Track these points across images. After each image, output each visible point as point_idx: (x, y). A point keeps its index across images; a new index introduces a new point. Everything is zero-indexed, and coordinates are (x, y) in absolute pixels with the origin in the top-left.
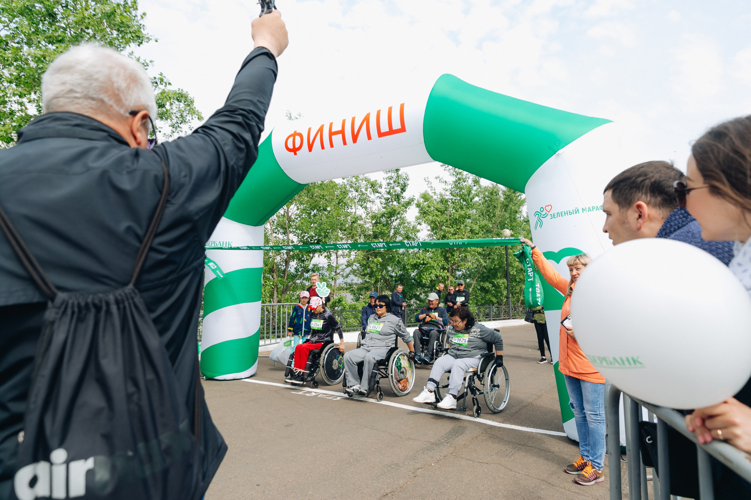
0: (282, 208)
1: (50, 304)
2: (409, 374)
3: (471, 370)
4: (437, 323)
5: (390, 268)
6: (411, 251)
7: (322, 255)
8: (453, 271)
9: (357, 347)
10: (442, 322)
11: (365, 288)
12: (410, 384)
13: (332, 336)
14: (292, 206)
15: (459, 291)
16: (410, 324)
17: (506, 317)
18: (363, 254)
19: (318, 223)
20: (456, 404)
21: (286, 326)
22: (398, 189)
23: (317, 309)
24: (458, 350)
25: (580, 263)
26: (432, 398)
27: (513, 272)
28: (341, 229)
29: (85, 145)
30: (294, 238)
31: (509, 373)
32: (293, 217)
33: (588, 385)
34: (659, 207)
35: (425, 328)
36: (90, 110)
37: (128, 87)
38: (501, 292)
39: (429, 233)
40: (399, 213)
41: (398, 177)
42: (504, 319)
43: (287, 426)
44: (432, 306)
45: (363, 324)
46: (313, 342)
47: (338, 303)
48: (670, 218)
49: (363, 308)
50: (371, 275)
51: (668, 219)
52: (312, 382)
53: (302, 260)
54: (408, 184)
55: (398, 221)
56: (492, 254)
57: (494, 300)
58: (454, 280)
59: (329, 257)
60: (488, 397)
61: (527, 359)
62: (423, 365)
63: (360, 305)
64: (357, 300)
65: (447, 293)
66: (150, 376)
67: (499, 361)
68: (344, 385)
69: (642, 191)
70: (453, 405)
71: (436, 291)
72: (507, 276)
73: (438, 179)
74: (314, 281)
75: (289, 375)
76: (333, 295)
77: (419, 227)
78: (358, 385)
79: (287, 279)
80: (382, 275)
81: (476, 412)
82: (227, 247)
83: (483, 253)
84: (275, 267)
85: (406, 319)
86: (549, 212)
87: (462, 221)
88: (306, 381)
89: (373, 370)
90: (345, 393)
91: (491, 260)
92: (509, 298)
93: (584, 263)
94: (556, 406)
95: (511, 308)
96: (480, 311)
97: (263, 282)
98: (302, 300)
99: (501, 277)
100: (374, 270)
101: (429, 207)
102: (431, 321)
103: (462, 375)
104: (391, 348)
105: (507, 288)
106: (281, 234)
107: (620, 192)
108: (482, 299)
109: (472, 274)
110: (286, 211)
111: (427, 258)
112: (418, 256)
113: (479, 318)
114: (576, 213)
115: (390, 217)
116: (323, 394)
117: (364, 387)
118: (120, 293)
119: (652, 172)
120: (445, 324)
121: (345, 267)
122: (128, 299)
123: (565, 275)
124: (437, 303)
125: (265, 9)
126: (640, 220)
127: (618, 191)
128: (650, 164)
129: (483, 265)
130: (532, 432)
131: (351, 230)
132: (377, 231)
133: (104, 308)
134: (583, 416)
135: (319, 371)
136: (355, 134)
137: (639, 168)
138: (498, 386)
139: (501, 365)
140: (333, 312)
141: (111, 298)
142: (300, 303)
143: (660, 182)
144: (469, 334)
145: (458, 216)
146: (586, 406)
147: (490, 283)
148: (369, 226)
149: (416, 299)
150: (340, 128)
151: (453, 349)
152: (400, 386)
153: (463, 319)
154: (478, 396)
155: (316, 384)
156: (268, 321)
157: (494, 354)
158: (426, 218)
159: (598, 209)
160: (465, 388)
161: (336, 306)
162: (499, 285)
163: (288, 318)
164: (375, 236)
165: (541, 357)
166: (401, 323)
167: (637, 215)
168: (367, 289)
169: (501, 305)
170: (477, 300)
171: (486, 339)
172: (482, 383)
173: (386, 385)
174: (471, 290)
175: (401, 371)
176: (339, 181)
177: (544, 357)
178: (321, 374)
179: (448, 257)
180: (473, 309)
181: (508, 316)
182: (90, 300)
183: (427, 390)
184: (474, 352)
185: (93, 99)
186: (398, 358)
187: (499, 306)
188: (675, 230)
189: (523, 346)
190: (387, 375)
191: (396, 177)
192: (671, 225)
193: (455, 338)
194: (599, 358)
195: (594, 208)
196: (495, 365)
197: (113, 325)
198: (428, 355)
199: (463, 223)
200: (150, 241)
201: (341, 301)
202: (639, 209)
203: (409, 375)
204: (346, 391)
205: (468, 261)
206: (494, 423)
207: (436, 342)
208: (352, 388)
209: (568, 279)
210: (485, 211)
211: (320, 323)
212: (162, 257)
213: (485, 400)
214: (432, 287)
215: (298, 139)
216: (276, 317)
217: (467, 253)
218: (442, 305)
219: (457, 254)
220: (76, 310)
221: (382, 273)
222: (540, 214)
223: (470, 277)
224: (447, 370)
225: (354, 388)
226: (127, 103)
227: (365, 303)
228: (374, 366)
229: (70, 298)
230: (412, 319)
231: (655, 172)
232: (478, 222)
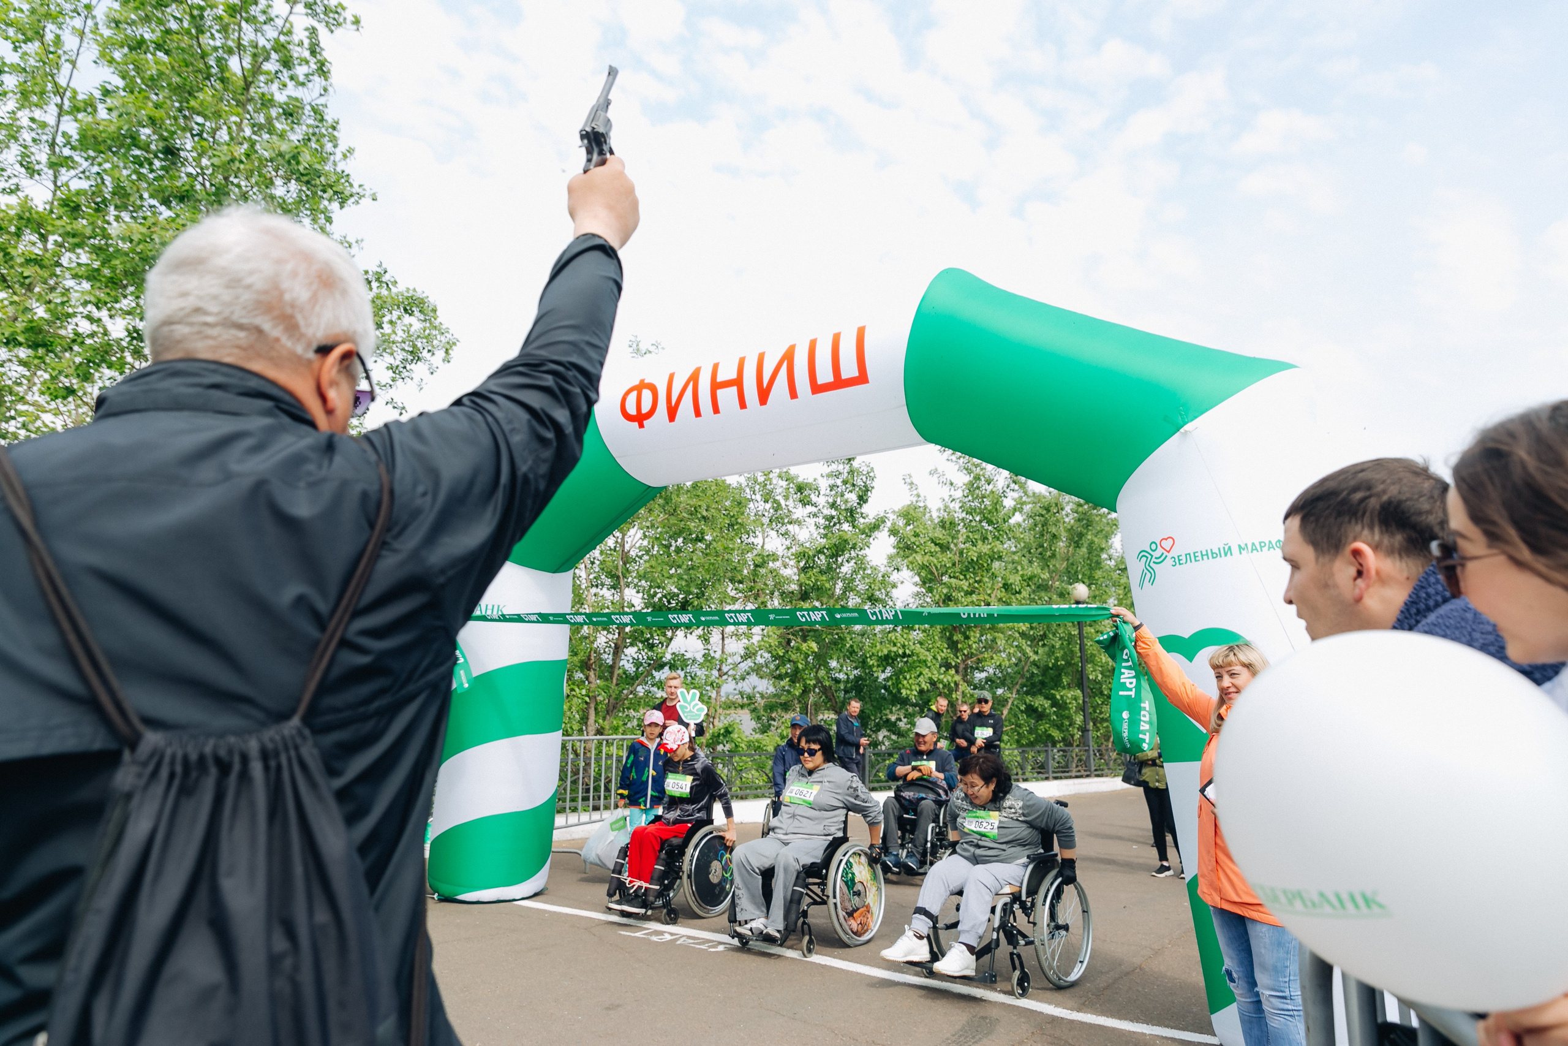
0: (611, 536)
1: (127, 755)
2: (872, 895)
3: (1007, 890)
4: (935, 783)
5: (833, 664)
6: (878, 628)
7: (691, 633)
8: (966, 672)
9: (763, 834)
10: (944, 782)
11: (781, 704)
12: (875, 917)
13: (709, 809)
14: (632, 532)
15: (980, 714)
16: (876, 785)
17: (1083, 773)
18: (778, 632)
19: (685, 567)
20: (974, 965)
21: (613, 786)
22: (852, 497)
23: (678, 752)
24: (978, 846)
25: (1238, 663)
26: (922, 952)
27: (1093, 674)
28: (732, 580)
29: (223, 426)
30: (634, 598)
31: (1089, 898)
32: (633, 553)
33: (1263, 930)
34: (1400, 555)
35: (908, 794)
36: (236, 351)
37: (314, 299)
38: (1069, 718)
39: (917, 589)
40: (854, 547)
41: (851, 472)
42: (1077, 777)
43: (608, 1009)
44: (923, 748)
45: (776, 784)
46: (669, 822)
47: (725, 736)
48: (1426, 579)
49: (777, 748)
50: (795, 677)
51: (1420, 581)
52: (665, 911)
53: (649, 644)
54: (873, 488)
55: (852, 563)
56: (1051, 636)
57: (1056, 734)
58: (969, 690)
59: (706, 640)
60: (1045, 953)
61: (1129, 867)
62: (904, 877)
63: (771, 741)
64: (765, 730)
65: (955, 718)
66: (322, 916)
67: (1068, 873)
68: (733, 919)
69: (1362, 521)
70: (967, 968)
71: (931, 715)
72: (1082, 684)
73: (936, 476)
74: (673, 690)
75: (615, 894)
76: (714, 718)
77: (895, 577)
78: (763, 920)
79: (617, 685)
80: (816, 678)
81: (1018, 984)
82: (495, 615)
83: (1031, 633)
84: (592, 658)
85: (867, 773)
86: (1168, 552)
87: (985, 565)
88: (652, 908)
89: (794, 886)
90: (733, 937)
91: (1047, 649)
92: (1088, 731)
93: (1246, 662)
94: (1194, 974)
95: (1092, 753)
96: (1025, 759)
97: (566, 690)
98: (648, 730)
99: (1069, 684)
100: (800, 666)
101: (916, 535)
102: (921, 779)
103: (988, 900)
104: (834, 838)
105: (1083, 709)
106: (608, 589)
107: (1317, 521)
108: (1030, 732)
109: (1008, 678)
110: (619, 540)
111: (911, 643)
112: (893, 638)
113: (1024, 773)
114: (1226, 555)
115: (835, 556)
116: (689, 937)
117: (774, 925)
118: (272, 734)
119: (1383, 482)
120: (951, 788)
121: (739, 659)
122: (287, 749)
123: (1206, 688)
124: (935, 740)
125: (595, 157)
126: (1359, 581)
127: (1312, 519)
128: (1379, 464)
129: (1032, 659)
130: (1144, 1034)
131: (754, 581)
132: (807, 582)
133: (237, 767)
134: (1255, 999)
135: (681, 885)
136: (765, 386)
137: (1357, 473)
138: (1066, 928)
139: (1071, 880)
140: (714, 755)
141: (253, 746)
142: (643, 735)
143: (1400, 503)
144: (1000, 811)
145: (976, 554)
146: (1260, 977)
147: (1047, 698)
148: (790, 572)
149: (889, 731)
150: (733, 375)
151: (966, 843)
152: (854, 925)
153: (987, 780)
154: (1022, 948)
155: (673, 915)
156: (576, 773)
157: (1056, 855)
158: (911, 559)
159: (1273, 547)
160: (994, 930)
161: (719, 743)
162: (1066, 703)
163: (616, 768)
164: (804, 596)
165: (1159, 864)
166: (857, 783)
167: (1352, 571)
168: (786, 707)
169: (1071, 745)
170: (1019, 734)
171: (1038, 823)
172: (1031, 919)
173: (823, 921)
174: (1005, 712)
175: (855, 890)
176: (732, 480)
177: (1165, 864)
178: (684, 892)
179: (957, 642)
180: (1009, 753)
181: (1086, 771)
182: (208, 750)
183: (910, 933)
184: (1011, 850)
185: (240, 327)
186: (848, 861)
187: (1067, 748)
188: (1437, 605)
189: (1120, 838)
190: (825, 898)
191: (848, 473)
192: (1428, 594)
193: (971, 819)
194: (1285, 892)
195: (1263, 544)
196: (1059, 880)
197: (252, 804)
198: (914, 855)
199: (988, 571)
200: (342, 627)
201: (730, 733)
202: (1358, 557)
203: (871, 898)
204: (735, 931)
205: (1000, 651)
206: (1060, 1010)
207: (932, 825)
208: (748, 926)
209: (1214, 695)
210: (1034, 545)
211: (684, 783)
212: (363, 660)
213: (1037, 956)
214: (923, 705)
215: (647, 396)
216: (593, 765)
217: (996, 634)
218: (943, 744)
219: (975, 635)
220: (179, 769)
221: (817, 673)
222: (1150, 557)
223: (1003, 684)
224: (957, 890)
225: (753, 925)
226: (310, 332)
227: (782, 737)
228: (797, 878)
229: (170, 744)
230: (881, 774)
231: (1389, 481)
232: (1019, 568)
